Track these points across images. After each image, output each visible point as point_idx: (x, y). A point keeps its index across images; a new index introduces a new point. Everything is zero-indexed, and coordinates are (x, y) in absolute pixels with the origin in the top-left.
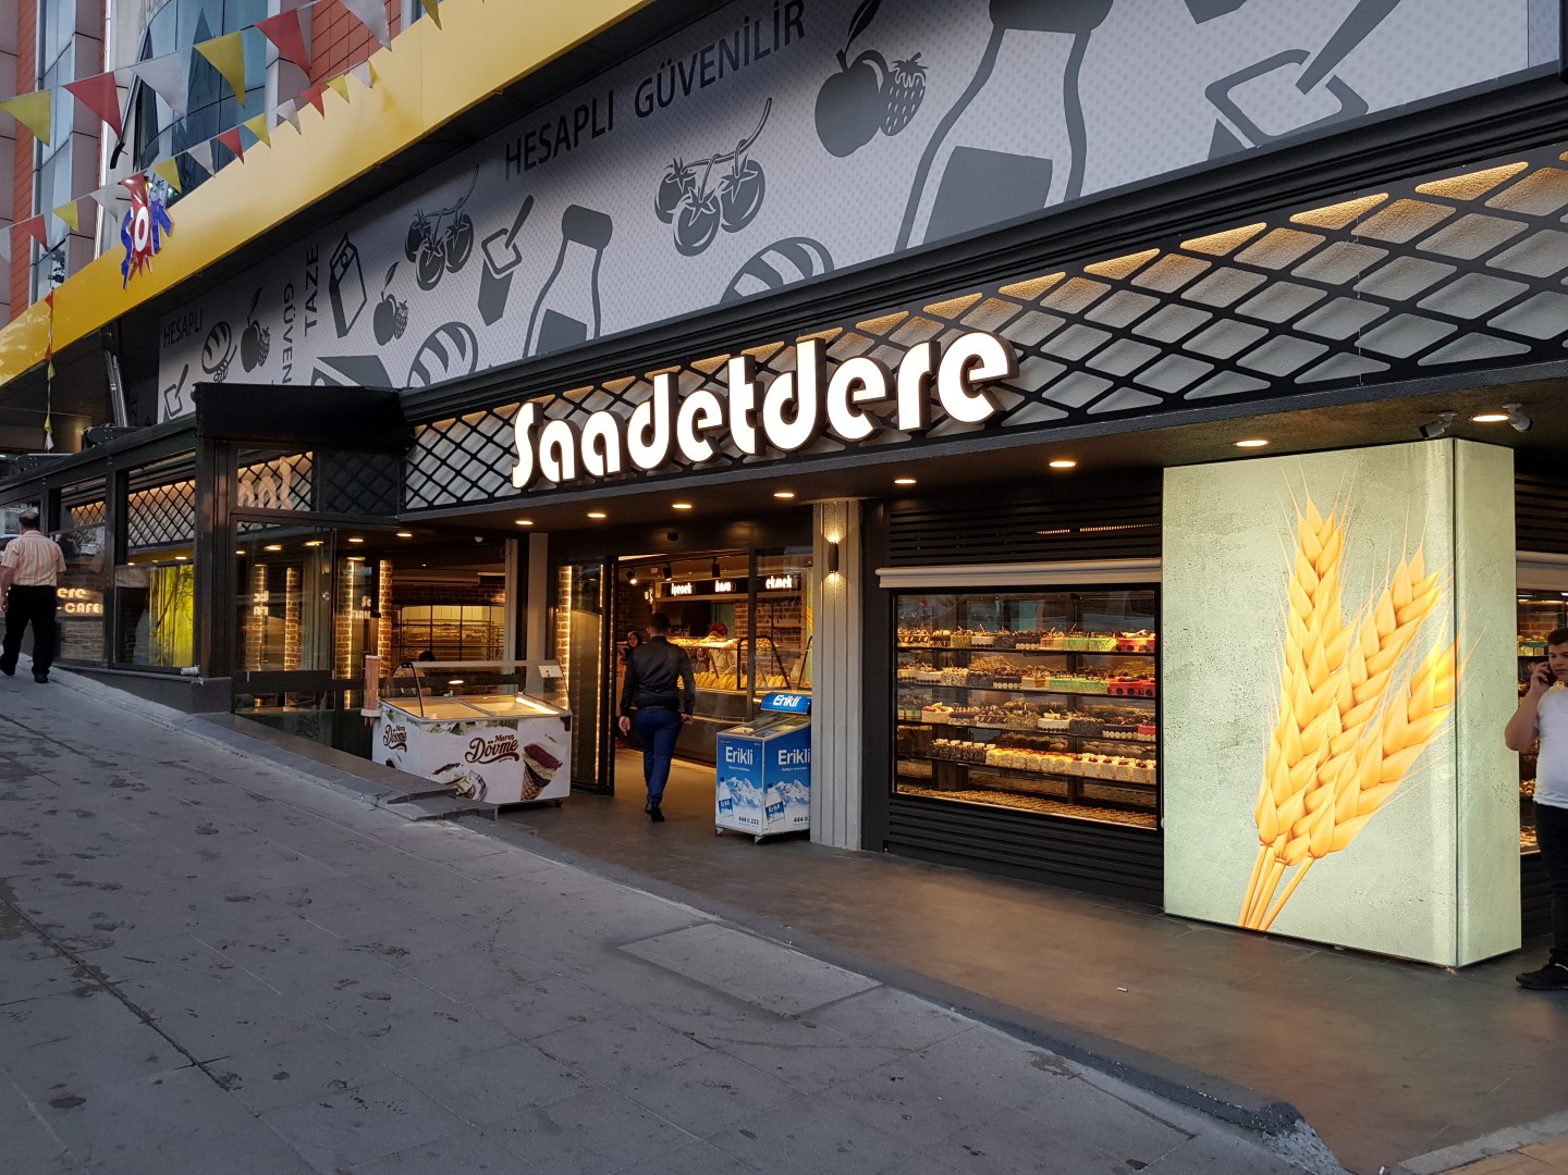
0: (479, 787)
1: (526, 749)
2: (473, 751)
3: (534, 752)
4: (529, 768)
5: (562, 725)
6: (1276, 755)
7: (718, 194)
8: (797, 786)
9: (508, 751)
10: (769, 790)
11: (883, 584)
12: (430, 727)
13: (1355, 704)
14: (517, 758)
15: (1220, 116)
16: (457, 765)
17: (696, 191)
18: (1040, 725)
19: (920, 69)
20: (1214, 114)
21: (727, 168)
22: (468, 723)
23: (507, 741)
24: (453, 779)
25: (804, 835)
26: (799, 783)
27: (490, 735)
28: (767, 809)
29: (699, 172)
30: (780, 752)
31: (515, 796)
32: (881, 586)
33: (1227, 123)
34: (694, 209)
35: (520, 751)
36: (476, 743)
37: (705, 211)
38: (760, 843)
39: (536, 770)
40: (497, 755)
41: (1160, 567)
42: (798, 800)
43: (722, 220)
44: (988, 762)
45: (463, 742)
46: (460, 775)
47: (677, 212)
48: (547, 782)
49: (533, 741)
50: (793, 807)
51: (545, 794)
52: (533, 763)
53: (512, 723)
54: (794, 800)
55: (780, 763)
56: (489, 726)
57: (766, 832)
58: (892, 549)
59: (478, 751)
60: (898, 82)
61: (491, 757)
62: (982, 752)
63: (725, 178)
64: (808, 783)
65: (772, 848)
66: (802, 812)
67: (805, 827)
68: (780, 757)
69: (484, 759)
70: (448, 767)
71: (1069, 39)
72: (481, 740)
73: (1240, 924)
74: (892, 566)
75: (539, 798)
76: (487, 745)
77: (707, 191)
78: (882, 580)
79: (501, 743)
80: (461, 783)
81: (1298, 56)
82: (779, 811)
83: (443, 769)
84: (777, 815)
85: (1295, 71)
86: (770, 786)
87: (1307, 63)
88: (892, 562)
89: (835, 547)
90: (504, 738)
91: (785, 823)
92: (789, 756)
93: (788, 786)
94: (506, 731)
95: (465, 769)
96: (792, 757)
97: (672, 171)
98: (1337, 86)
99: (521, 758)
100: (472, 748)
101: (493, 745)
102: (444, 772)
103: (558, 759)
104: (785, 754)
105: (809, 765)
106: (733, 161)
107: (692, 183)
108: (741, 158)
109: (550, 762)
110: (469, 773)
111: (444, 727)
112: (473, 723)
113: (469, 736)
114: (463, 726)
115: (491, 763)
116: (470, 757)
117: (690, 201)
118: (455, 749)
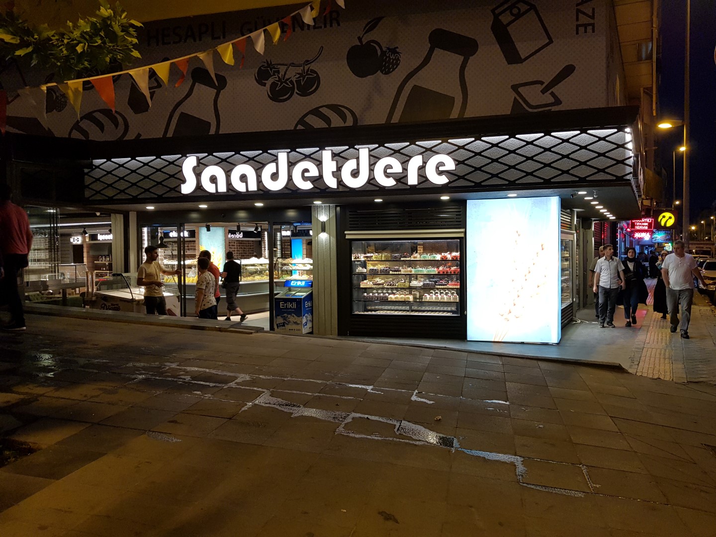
7: (294, 79)
11: (347, 237)
15: (516, 95)
17: (280, 75)
18: (411, 285)
19: (398, 53)
20: (514, 95)
21: (300, 70)
29: (282, 69)
30: (306, 303)
33: (518, 98)
34: (279, 83)
37: (285, 85)
41: (466, 232)
42: (310, 321)
43: (296, 90)
44: (389, 300)
47: (269, 83)
58: (350, 224)
60: (388, 55)
62: (387, 297)
63: (298, 73)
71: (462, 58)
74: (350, 230)
77: (287, 77)
81: (542, 83)
84: (305, 327)
85: (540, 87)
87: (544, 85)
88: (350, 229)
89: (324, 223)
97: (266, 65)
98: (553, 94)
106: (302, 68)
107: (278, 72)
108: (306, 68)
117: (277, 79)
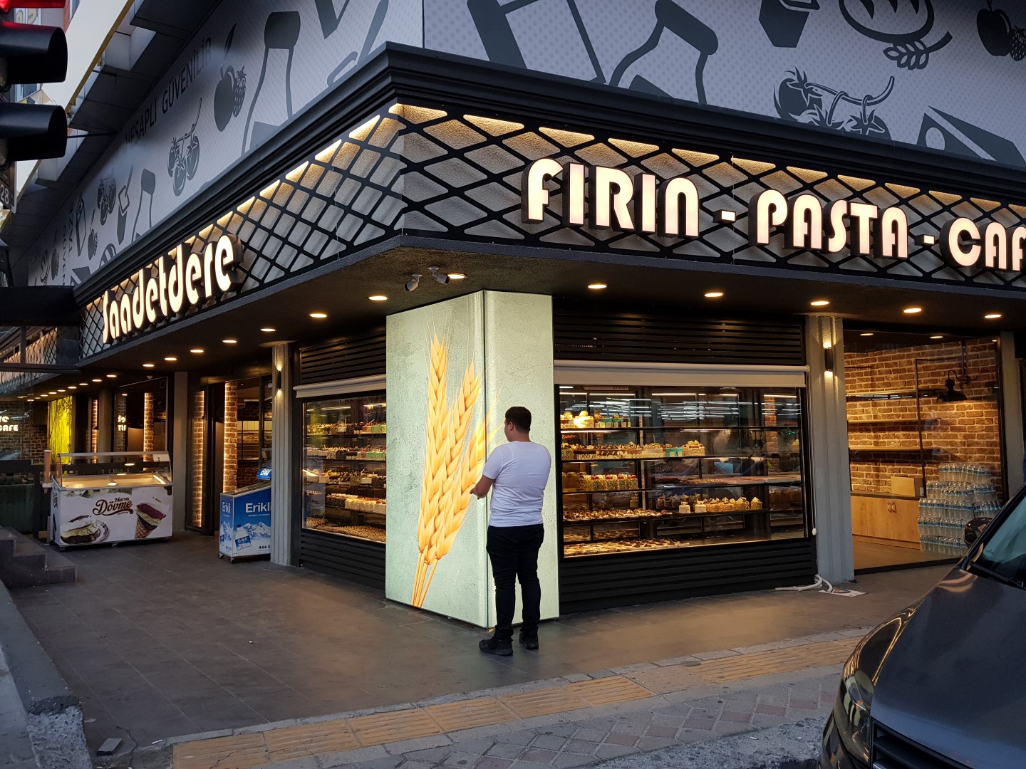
0: (103, 530)
1: (138, 506)
2: (99, 508)
3: (144, 508)
4: (140, 518)
5: (166, 491)
6: (425, 494)
8: (261, 526)
9: (125, 507)
10: (238, 529)
11: (298, 395)
12: (67, 493)
13: (452, 460)
14: (131, 512)
16: (87, 516)
18: (362, 482)
22: (94, 491)
23: (124, 501)
24: (84, 525)
25: (266, 557)
26: (263, 524)
27: (111, 498)
28: (236, 541)
30: (247, 505)
31: (131, 535)
32: (297, 397)
35: (134, 508)
36: (100, 503)
38: (233, 562)
39: (146, 520)
40: (117, 510)
41: (384, 380)
42: (262, 535)
44: (346, 507)
45: (92, 502)
46: (89, 523)
48: (155, 527)
49: (144, 502)
50: (258, 539)
51: (153, 535)
52: (143, 515)
53: (128, 490)
54: (259, 535)
55: (247, 511)
56: (109, 492)
57: (235, 555)
58: (302, 374)
59: (102, 508)
61: (112, 511)
62: (343, 501)
64: (269, 524)
65: (241, 566)
66: (265, 542)
67: (268, 552)
68: (247, 508)
69: (106, 512)
70: (81, 518)
72: (104, 501)
73: (412, 604)
75: (148, 537)
76: (109, 504)
78: (298, 393)
79: (119, 503)
80: (90, 528)
82: (246, 542)
83: (76, 519)
84: (244, 545)
86: (239, 526)
88: (303, 381)
89: (280, 372)
90: (122, 500)
91: (253, 549)
92: (254, 507)
93: (254, 526)
94: (123, 495)
95: (93, 519)
96: (257, 508)
99: (135, 512)
100: (98, 506)
101: (113, 504)
102: (77, 521)
103: (163, 513)
104: (252, 506)
105: (270, 512)
109: (158, 515)
110: (96, 522)
111: (76, 493)
112: (99, 491)
113: (96, 498)
114: (91, 492)
115: (113, 515)
116: (96, 512)
118: (87, 506)
